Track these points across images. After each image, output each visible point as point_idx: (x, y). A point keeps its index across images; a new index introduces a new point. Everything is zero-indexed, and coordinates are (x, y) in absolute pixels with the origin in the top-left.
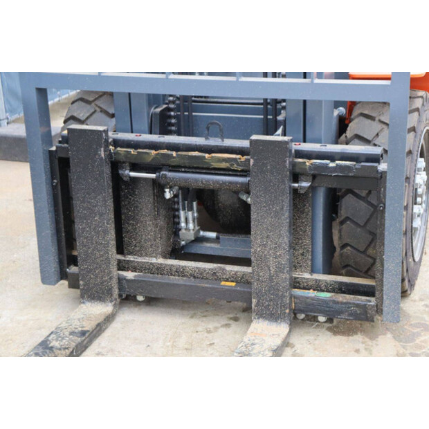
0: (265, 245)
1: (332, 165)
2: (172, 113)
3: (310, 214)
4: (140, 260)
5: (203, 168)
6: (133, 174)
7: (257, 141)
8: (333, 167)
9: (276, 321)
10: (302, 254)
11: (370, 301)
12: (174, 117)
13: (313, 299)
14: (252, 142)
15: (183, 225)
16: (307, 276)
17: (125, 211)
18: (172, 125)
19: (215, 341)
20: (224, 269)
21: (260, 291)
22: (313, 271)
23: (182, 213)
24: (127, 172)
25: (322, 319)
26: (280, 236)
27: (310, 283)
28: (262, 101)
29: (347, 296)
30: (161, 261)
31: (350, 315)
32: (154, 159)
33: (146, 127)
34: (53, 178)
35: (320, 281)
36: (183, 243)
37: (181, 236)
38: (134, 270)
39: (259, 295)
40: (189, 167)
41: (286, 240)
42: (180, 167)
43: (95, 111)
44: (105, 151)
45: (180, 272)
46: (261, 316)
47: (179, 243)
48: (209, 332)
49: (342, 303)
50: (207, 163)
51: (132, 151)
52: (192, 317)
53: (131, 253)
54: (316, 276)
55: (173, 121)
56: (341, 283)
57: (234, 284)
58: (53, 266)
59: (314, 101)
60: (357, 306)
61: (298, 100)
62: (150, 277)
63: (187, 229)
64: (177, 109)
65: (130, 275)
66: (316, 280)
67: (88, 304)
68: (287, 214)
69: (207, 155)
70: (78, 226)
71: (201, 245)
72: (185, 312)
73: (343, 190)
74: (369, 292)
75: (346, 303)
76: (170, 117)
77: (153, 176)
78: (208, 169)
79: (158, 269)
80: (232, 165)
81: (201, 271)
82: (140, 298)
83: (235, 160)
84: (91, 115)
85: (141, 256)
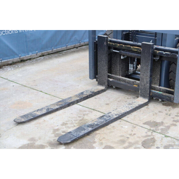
0: (143, 75)
1: (164, 53)
2: (130, 35)
3: (160, 68)
4: (115, 76)
5: (130, 51)
6: (114, 51)
7: (143, 43)
8: (164, 54)
9: (145, 98)
10: (157, 80)
11: (172, 96)
12: (131, 36)
13: (157, 93)
14: (142, 44)
15: (130, 68)
16: (158, 87)
17: (112, 61)
18: (130, 38)
19: (128, 101)
20: (136, 82)
21: (142, 88)
22: (160, 85)
23: (130, 65)
24: (112, 50)
25: (160, 100)
26: (148, 73)
27: (158, 89)
28: (155, 33)
29: (167, 94)
30: (121, 77)
31: (166, 99)
32: (119, 46)
33: (120, 38)
34: (94, 50)
35: (161, 89)
36: (130, 73)
37: (129, 71)
38: (113, 79)
39: (141, 89)
40: (127, 50)
41: (149, 74)
42: (125, 50)
43: (112, 33)
44: (106, 43)
45: (124, 81)
46: (141, 96)
47: (129, 73)
48: (128, 98)
49: (164, 95)
50: (132, 49)
51: (113, 44)
52: (126, 94)
53: (113, 74)
54: (160, 87)
55: (130, 37)
56: (167, 90)
57: (137, 86)
58: (93, 74)
59: (165, 34)
60: (168, 97)
61: (160, 33)
62: (116, 81)
63: (131, 69)
64: (132, 34)
65: (111, 80)
66: (160, 88)
67: (99, 86)
68: (150, 66)
69: (132, 47)
70: (98, 64)
71: (136, 75)
72: (125, 93)
73: (172, 62)
74: (172, 93)
75: (165, 96)
76: (130, 36)
77: (118, 52)
78: (132, 51)
79: (119, 79)
80: (138, 50)
81: (130, 81)
82: (114, 87)
83: (139, 49)
84: (110, 34)
85: (116, 75)
